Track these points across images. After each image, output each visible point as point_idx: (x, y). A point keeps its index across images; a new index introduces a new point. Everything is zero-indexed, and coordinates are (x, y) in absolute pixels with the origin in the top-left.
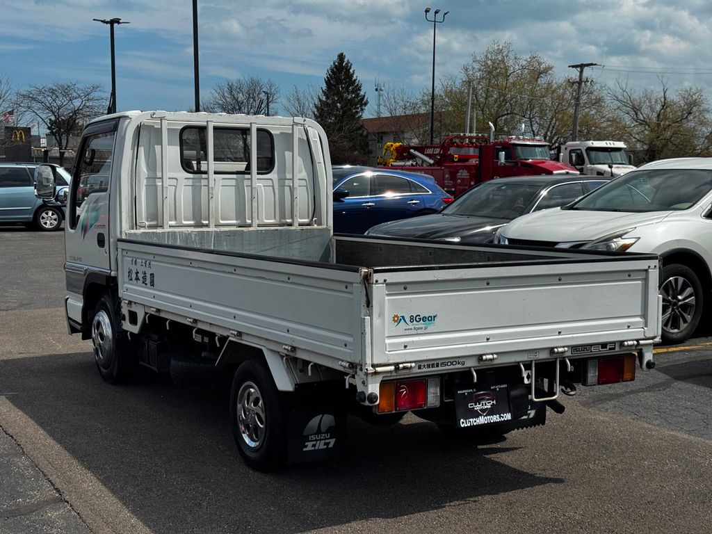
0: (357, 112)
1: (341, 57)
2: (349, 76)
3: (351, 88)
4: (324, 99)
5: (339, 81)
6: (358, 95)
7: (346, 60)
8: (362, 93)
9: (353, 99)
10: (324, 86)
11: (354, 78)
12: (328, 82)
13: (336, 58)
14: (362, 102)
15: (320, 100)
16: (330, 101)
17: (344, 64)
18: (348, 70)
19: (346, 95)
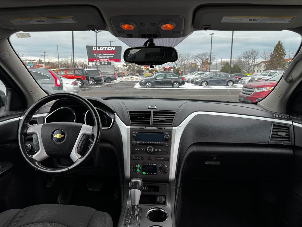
0: (283, 57)
3: (281, 50)
5: (278, 48)
6: (283, 52)
7: (281, 43)
8: (285, 52)
9: (282, 53)
10: (274, 50)
11: (283, 48)
12: (275, 49)
13: (278, 42)
14: (285, 54)
16: (275, 54)
17: (280, 44)
18: (281, 46)
19: (280, 52)
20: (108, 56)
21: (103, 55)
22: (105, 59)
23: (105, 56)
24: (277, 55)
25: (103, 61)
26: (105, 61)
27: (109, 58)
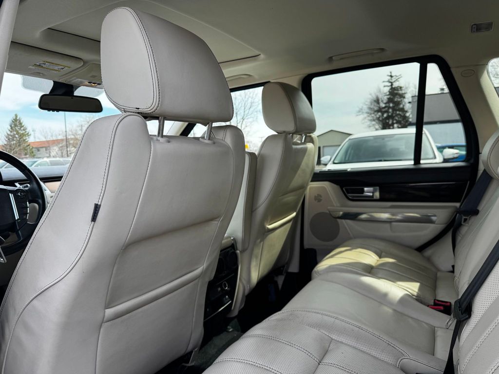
0: (26, 139)
1: (16, 116)
2: (21, 124)
3: (22, 129)
4: (9, 133)
5: (16, 125)
8: (27, 130)
9: (22, 134)
10: (9, 128)
11: (23, 125)
12: (11, 126)
13: (13, 116)
14: (28, 135)
15: (8, 134)
16: (12, 134)
17: (18, 118)
18: (20, 121)
19: (20, 131)
24: (17, 136)
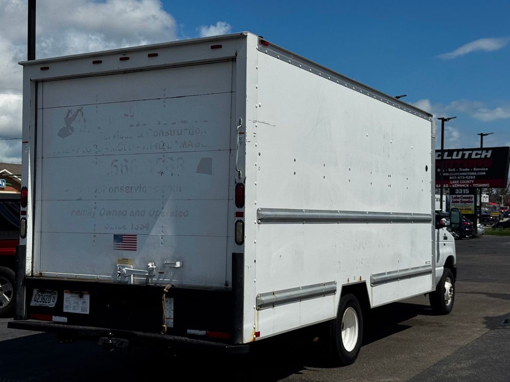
20: (473, 173)
21: (459, 172)
22: (465, 179)
23: (464, 174)
25: (458, 185)
26: (464, 186)
27: (474, 178)
